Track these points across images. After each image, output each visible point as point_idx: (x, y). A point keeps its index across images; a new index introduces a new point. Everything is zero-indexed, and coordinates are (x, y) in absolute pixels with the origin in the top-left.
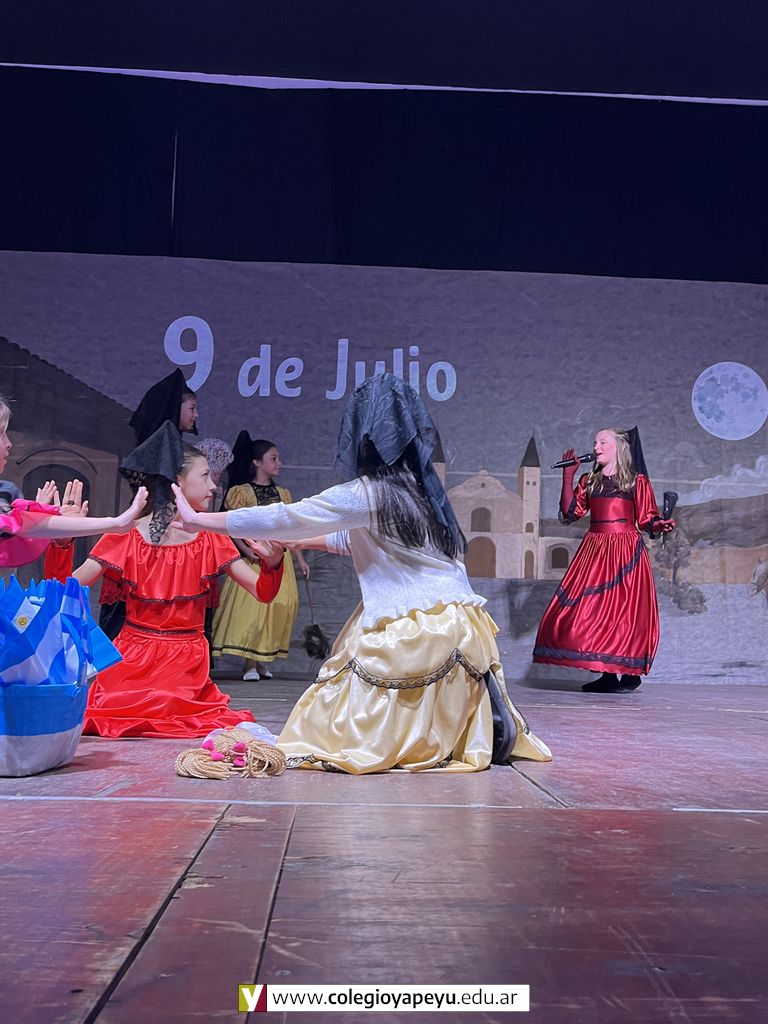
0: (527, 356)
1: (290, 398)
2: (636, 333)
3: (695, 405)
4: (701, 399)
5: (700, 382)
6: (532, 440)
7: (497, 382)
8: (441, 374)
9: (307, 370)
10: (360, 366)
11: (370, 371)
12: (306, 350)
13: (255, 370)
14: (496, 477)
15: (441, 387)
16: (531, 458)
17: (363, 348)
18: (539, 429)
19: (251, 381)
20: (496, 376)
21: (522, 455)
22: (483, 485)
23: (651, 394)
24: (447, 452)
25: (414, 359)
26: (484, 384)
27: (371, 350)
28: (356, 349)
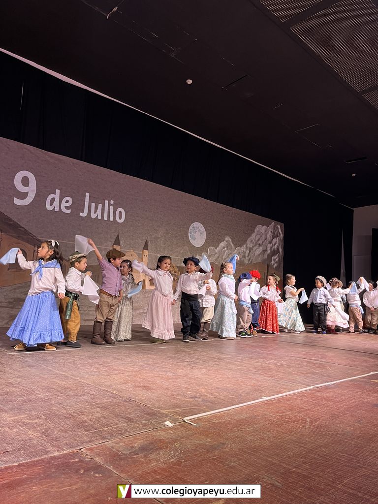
0: (146, 211)
1: (67, 214)
2: (176, 209)
3: (189, 234)
4: (191, 233)
5: (191, 228)
6: (147, 240)
7: (137, 218)
8: (120, 212)
9: (73, 203)
10: (93, 205)
11: (96, 208)
12: (74, 195)
13: (53, 200)
14: (136, 253)
15: (120, 218)
16: (146, 247)
17: (94, 198)
18: (149, 237)
19: (51, 204)
20: (137, 216)
21: (144, 246)
22: (132, 255)
23: (179, 229)
24: (121, 242)
25: (112, 205)
26: (133, 218)
27: (97, 199)
28: (92, 198)
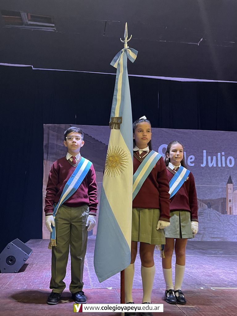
1: (192, 166)
8: (230, 160)
9: (196, 159)
10: (209, 158)
11: (212, 159)
12: (195, 153)
15: (231, 163)
17: (210, 153)
24: (233, 181)
25: (223, 156)
27: (212, 153)
28: (208, 153)
